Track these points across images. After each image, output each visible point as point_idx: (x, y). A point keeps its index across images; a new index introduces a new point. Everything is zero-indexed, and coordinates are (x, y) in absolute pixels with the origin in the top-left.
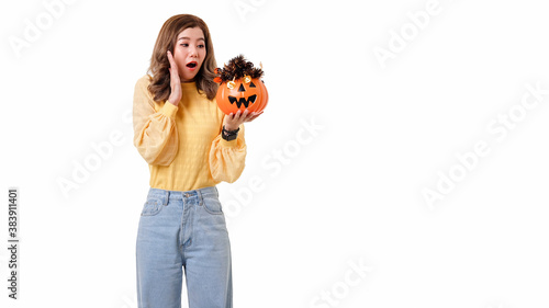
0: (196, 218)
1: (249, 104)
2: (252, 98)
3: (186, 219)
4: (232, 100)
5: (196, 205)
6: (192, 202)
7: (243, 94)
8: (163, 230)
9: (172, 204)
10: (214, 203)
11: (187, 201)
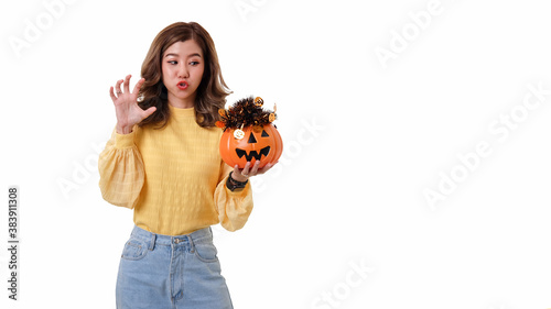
0: (186, 266)
1: (261, 156)
2: (265, 151)
3: (175, 268)
4: (240, 153)
5: (187, 253)
6: (183, 249)
7: (254, 147)
8: (146, 277)
9: (159, 250)
10: (208, 249)
11: (176, 248)
